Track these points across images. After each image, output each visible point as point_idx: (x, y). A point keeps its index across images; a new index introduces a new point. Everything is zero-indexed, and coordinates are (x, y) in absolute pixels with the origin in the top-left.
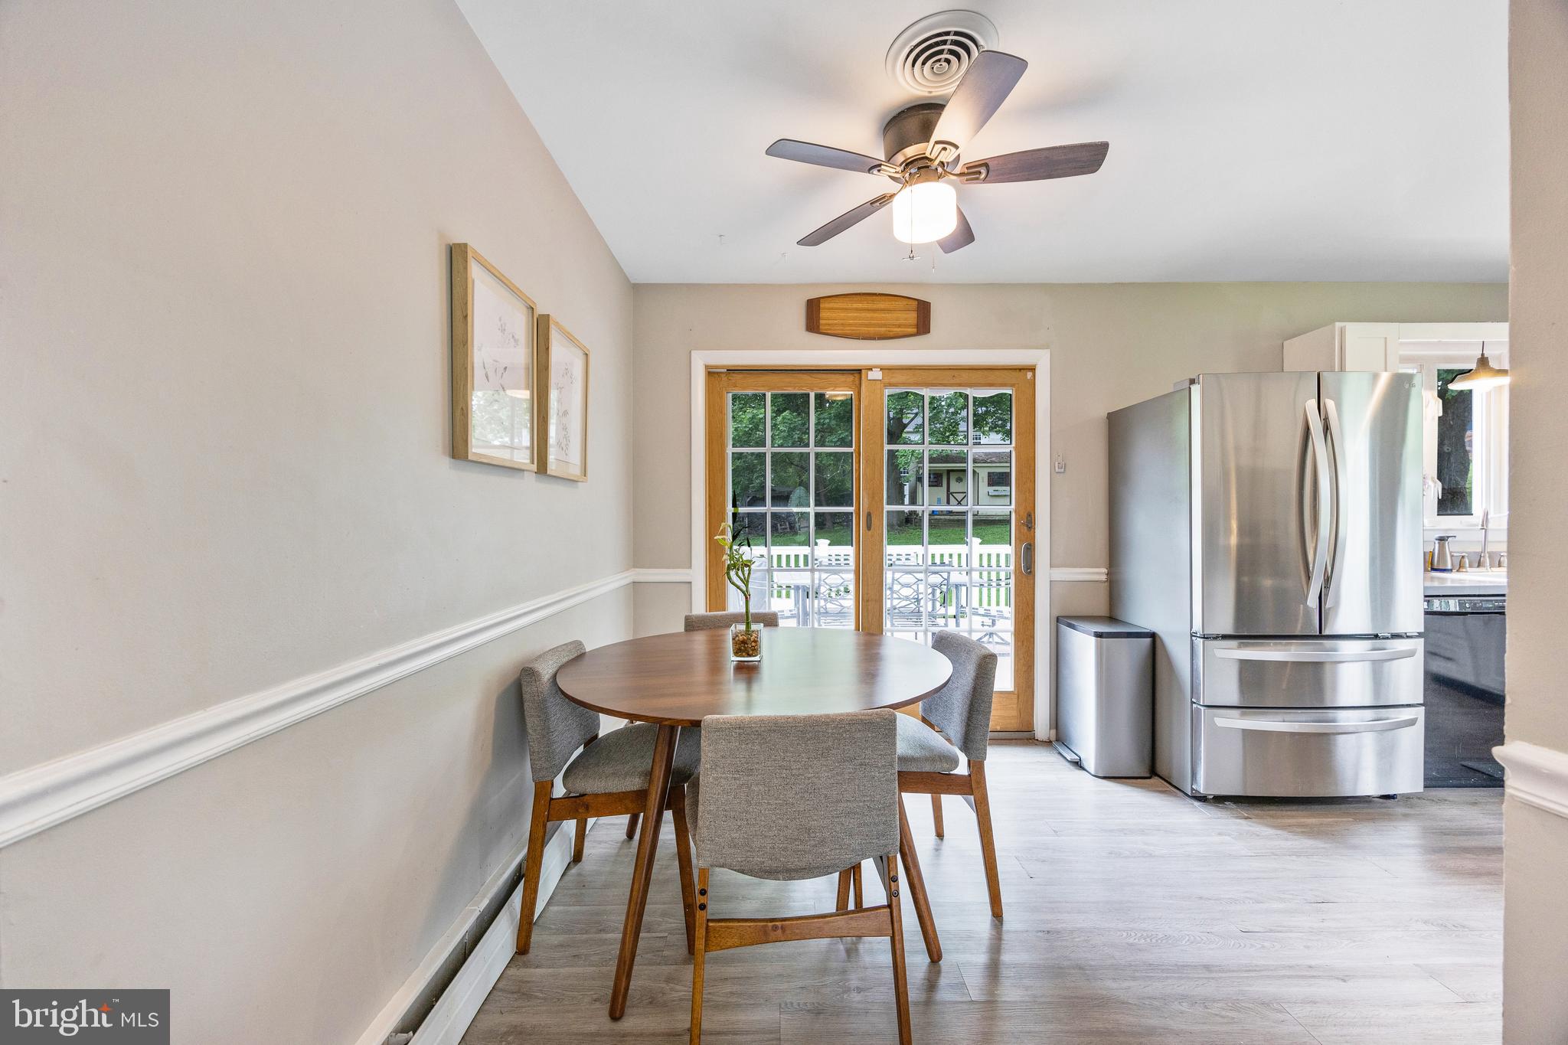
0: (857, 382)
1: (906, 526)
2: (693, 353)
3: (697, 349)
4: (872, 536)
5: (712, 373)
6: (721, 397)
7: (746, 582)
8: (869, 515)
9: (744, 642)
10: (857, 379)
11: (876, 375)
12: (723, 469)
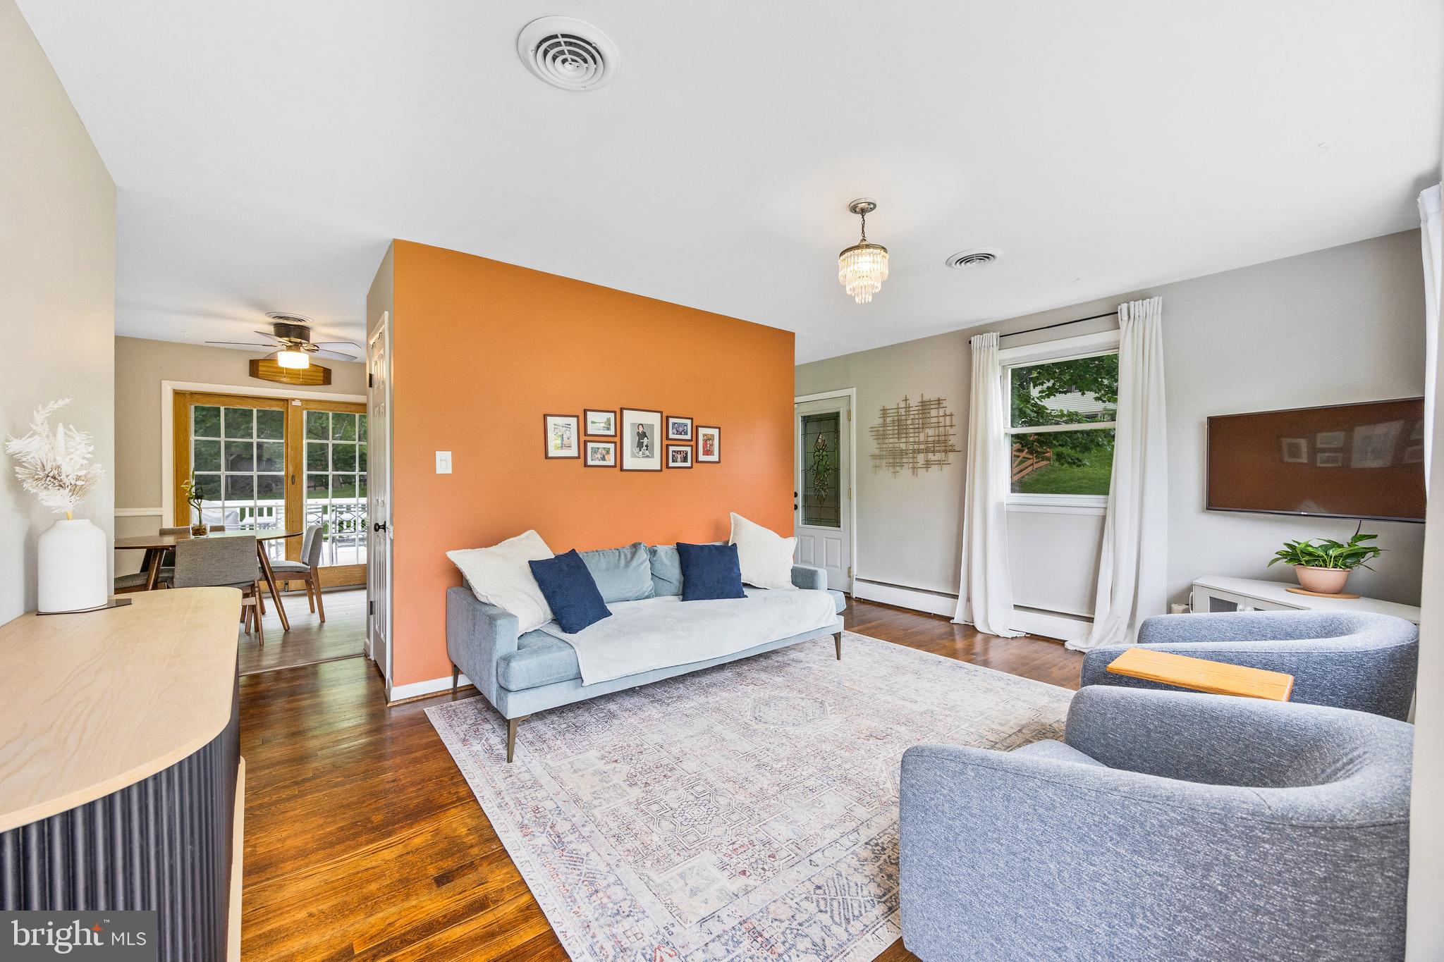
0: (286, 405)
1: (319, 485)
2: (163, 381)
3: (164, 380)
4: (295, 487)
5: (177, 394)
6: (186, 408)
7: (199, 505)
8: (293, 476)
9: (198, 530)
10: (286, 404)
11: (297, 403)
12: (187, 450)
